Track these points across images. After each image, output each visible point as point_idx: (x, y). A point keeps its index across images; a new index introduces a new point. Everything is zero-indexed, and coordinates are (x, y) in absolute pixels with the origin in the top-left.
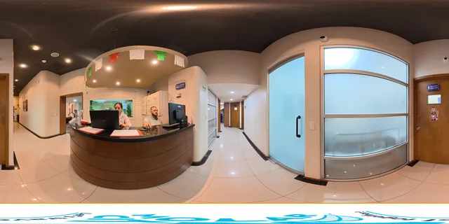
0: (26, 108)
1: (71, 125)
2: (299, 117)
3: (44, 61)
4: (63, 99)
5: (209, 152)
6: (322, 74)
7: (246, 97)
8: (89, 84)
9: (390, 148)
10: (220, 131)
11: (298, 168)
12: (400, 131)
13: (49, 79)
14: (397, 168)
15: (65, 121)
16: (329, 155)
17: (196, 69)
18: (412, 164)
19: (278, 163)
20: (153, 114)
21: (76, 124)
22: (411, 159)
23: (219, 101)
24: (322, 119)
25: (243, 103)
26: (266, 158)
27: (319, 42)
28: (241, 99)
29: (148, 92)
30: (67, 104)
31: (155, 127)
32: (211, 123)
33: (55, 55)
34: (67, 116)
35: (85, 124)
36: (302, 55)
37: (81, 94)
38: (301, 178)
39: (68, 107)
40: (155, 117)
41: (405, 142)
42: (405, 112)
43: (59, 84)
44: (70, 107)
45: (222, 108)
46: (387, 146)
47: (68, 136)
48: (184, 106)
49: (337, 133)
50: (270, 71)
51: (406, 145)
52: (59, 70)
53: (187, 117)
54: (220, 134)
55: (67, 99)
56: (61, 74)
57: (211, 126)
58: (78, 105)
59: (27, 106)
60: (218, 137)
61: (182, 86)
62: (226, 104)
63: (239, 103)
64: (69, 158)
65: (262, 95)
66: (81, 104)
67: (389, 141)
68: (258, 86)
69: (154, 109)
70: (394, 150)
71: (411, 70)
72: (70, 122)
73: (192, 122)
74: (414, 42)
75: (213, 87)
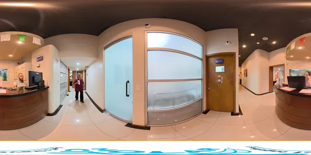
0: (246, 75)
1: (276, 86)
2: (128, 82)
3: (258, 43)
4: (271, 68)
5: (61, 106)
6: (146, 50)
7: (88, 67)
8: (288, 59)
9: (191, 102)
10: (69, 91)
11: (128, 118)
12: (197, 90)
13: (262, 55)
14: (196, 116)
15: (272, 83)
16: (150, 109)
17: (51, 47)
18: (205, 113)
19: (111, 115)
20: (20, 79)
21: (279, 85)
22: (205, 109)
23: (69, 70)
24: (146, 82)
25: (85, 71)
26: (102, 111)
27: (144, 28)
28: (84, 68)
29: (19, 63)
30: (274, 72)
31: (21, 88)
32: (63, 85)
33: (265, 39)
34: (274, 80)
35: (284, 85)
36: (131, 36)
37: (283, 65)
38: (129, 125)
39: (275, 73)
40: (22, 81)
41: (201, 98)
42: (200, 77)
43: (269, 58)
44: (276, 74)
45: (71, 75)
46: (189, 101)
47: (274, 93)
48: (42, 73)
49: (156, 93)
50: (106, 48)
51: (202, 100)
52: (268, 49)
53: (44, 81)
54: (69, 93)
55: (274, 68)
56: (269, 51)
57: (62, 88)
58: (281, 72)
59: (247, 73)
60: (68, 95)
61: (41, 59)
62: (74, 72)
63: (83, 71)
64: (275, 108)
65: (99, 65)
66: (284, 72)
67: (190, 97)
68: (96, 59)
69: (21, 75)
70: (194, 103)
71: (205, 49)
72: (275, 84)
73: (47, 84)
74: (206, 30)
75: (63, 59)
